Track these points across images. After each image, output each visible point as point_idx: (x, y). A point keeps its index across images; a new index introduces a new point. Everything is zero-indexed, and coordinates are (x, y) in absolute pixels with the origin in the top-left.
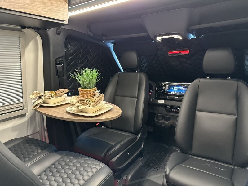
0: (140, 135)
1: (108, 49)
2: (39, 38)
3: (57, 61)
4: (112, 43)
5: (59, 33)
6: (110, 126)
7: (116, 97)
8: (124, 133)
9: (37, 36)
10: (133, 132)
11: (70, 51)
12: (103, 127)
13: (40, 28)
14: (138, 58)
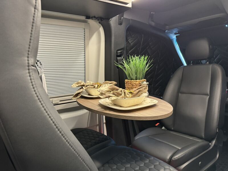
0: (214, 142)
1: (171, 41)
2: (102, 30)
3: (118, 53)
4: (175, 34)
5: (120, 24)
6: (173, 128)
7: (180, 94)
8: (191, 138)
9: (100, 27)
10: (204, 138)
11: (130, 44)
12: (163, 128)
13: (103, 18)
14: (209, 47)
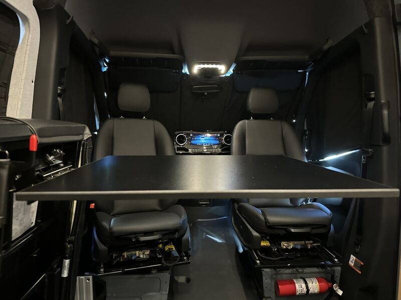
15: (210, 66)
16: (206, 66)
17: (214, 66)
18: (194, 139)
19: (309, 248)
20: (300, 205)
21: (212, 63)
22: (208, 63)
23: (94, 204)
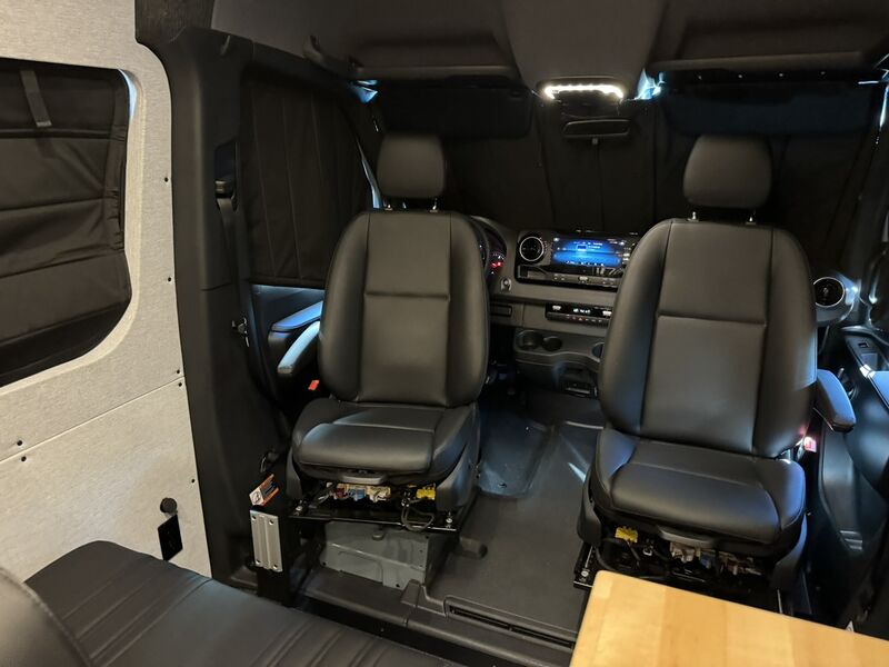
15: (580, 88)
16: (570, 88)
17: (591, 88)
18: (561, 251)
19: (735, 573)
20: (774, 455)
21: (586, 81)
22: (575, 82)
23: (317, 382)
